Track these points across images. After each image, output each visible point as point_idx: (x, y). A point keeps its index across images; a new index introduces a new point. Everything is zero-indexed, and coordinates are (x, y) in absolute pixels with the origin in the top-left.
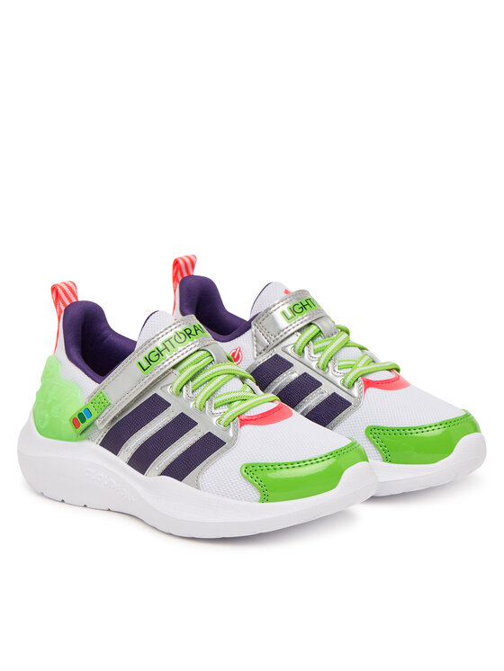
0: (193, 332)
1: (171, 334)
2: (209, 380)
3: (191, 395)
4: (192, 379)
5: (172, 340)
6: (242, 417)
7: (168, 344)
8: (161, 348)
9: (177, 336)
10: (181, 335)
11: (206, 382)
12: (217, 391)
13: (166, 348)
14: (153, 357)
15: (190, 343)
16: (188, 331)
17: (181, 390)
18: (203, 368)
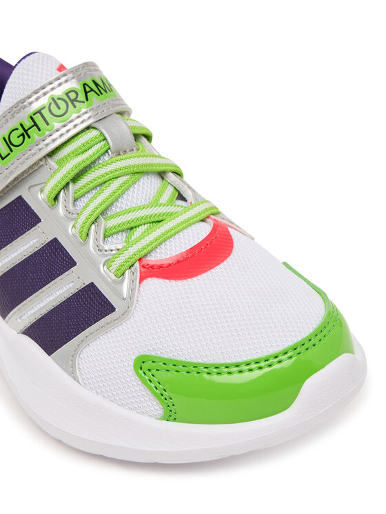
0: (82, 97)
1: (44, 101)
2: (101, 185)
3: (71, 208)
4: (75, 179)
5: (46, 112)
6: (144, 262)
7: (38, 118)
8: (28, 124)
9: (53, 104)
10: (61, 103)
11: (95, 188)
12: (112, 204)
13: (35, 124)
14: (15, 140)
15: (75, 115)
16: (73, 96)
17: (56, 198)
18: (94, 162)
